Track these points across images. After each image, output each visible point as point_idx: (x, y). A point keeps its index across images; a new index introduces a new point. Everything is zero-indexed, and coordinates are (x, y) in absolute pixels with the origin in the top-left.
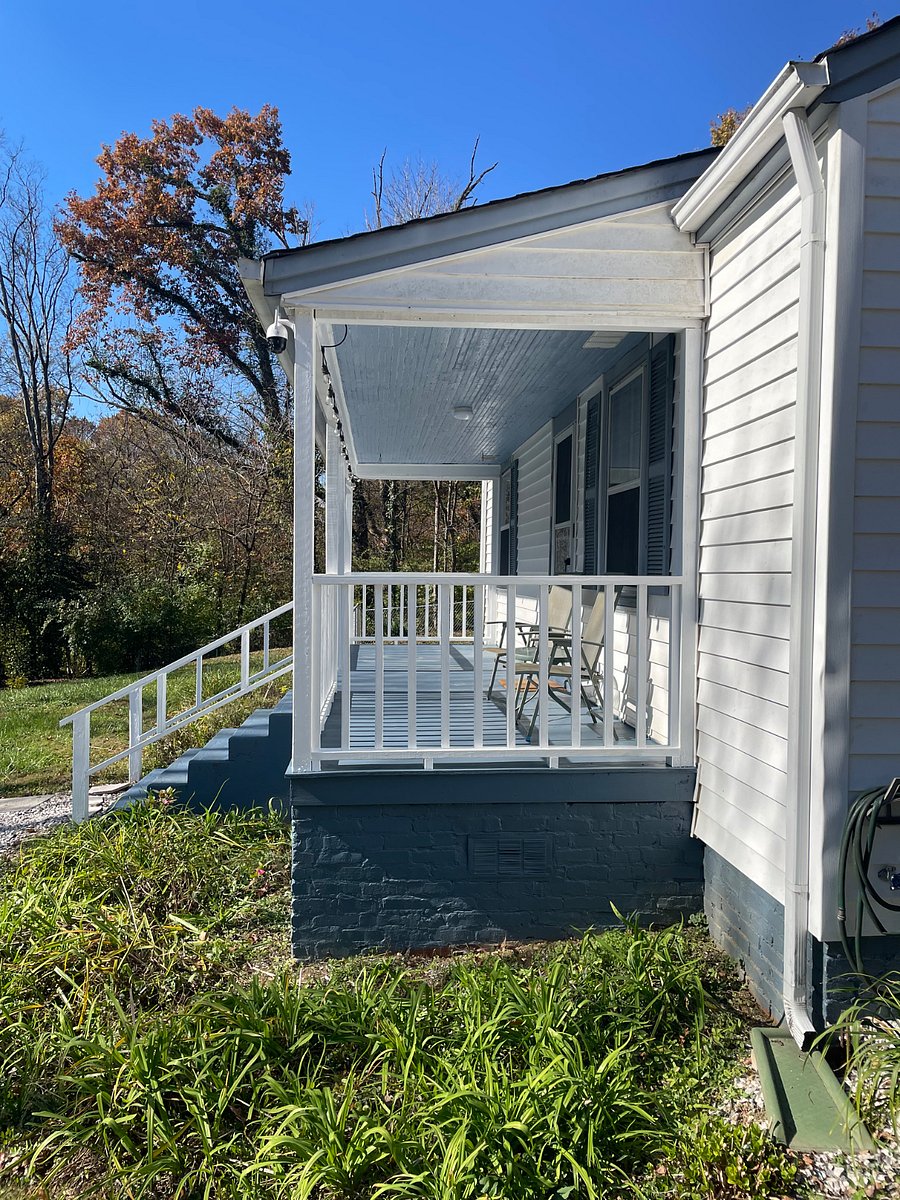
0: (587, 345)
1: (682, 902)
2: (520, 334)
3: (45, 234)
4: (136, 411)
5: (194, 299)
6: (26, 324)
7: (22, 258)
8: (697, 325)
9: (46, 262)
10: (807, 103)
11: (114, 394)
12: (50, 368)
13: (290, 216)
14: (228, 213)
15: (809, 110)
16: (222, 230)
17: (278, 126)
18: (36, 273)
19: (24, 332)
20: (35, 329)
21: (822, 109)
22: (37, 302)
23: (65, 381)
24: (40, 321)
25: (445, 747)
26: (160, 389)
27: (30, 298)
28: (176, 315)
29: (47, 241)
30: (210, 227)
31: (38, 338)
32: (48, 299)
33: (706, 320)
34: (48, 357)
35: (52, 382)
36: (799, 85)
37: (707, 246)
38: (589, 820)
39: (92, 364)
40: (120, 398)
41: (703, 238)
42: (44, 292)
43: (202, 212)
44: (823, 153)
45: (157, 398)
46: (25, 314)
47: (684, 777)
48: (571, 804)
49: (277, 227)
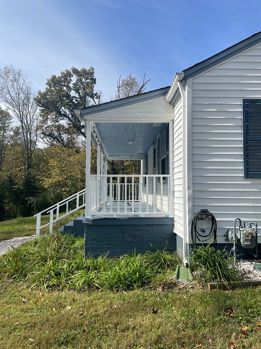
0: (153, 126)
1: (172, 248)
2: (138, 124)
3: (32, 100)
4: (54, 146)
5: (70, 116)
6: (25, 123)
7: (25, 106)
8: (172, 121)
9: (31, 107)
10: (182, 80)
11: (48, 141)
12: (31, 135)
13: (96, 94)
14: (79, 93)
15: (182, 81)
16: (78, 98)
17: (94, 72)
18: (28, 110)
19: (25, 125)
20: (28, 124)
21: (184, 81)
22: (28, 117)
23: (35, 138)
24: (29, 122)
25: (119, 213)
26: (60, 140)
27: (27, 116)
28: (65, 120)
29: (32, 102)
30: (75, 97)
31: (29, 126)
32: (31, 116)
33: (173, 120)
34: (31, 131)
35: (32, 138)
36: (178, 77)
37: (173, 105)
38: (150, 229)
39: (42, 133)
40: (49, 142)
41: (172, 103)
42: (31, 114)
43: (73, 93)
44: (185, 90)
45: (59, 142)
46: (25, 121)
47: (171, 219)
48: (146, 225)
49: (92, 97)
